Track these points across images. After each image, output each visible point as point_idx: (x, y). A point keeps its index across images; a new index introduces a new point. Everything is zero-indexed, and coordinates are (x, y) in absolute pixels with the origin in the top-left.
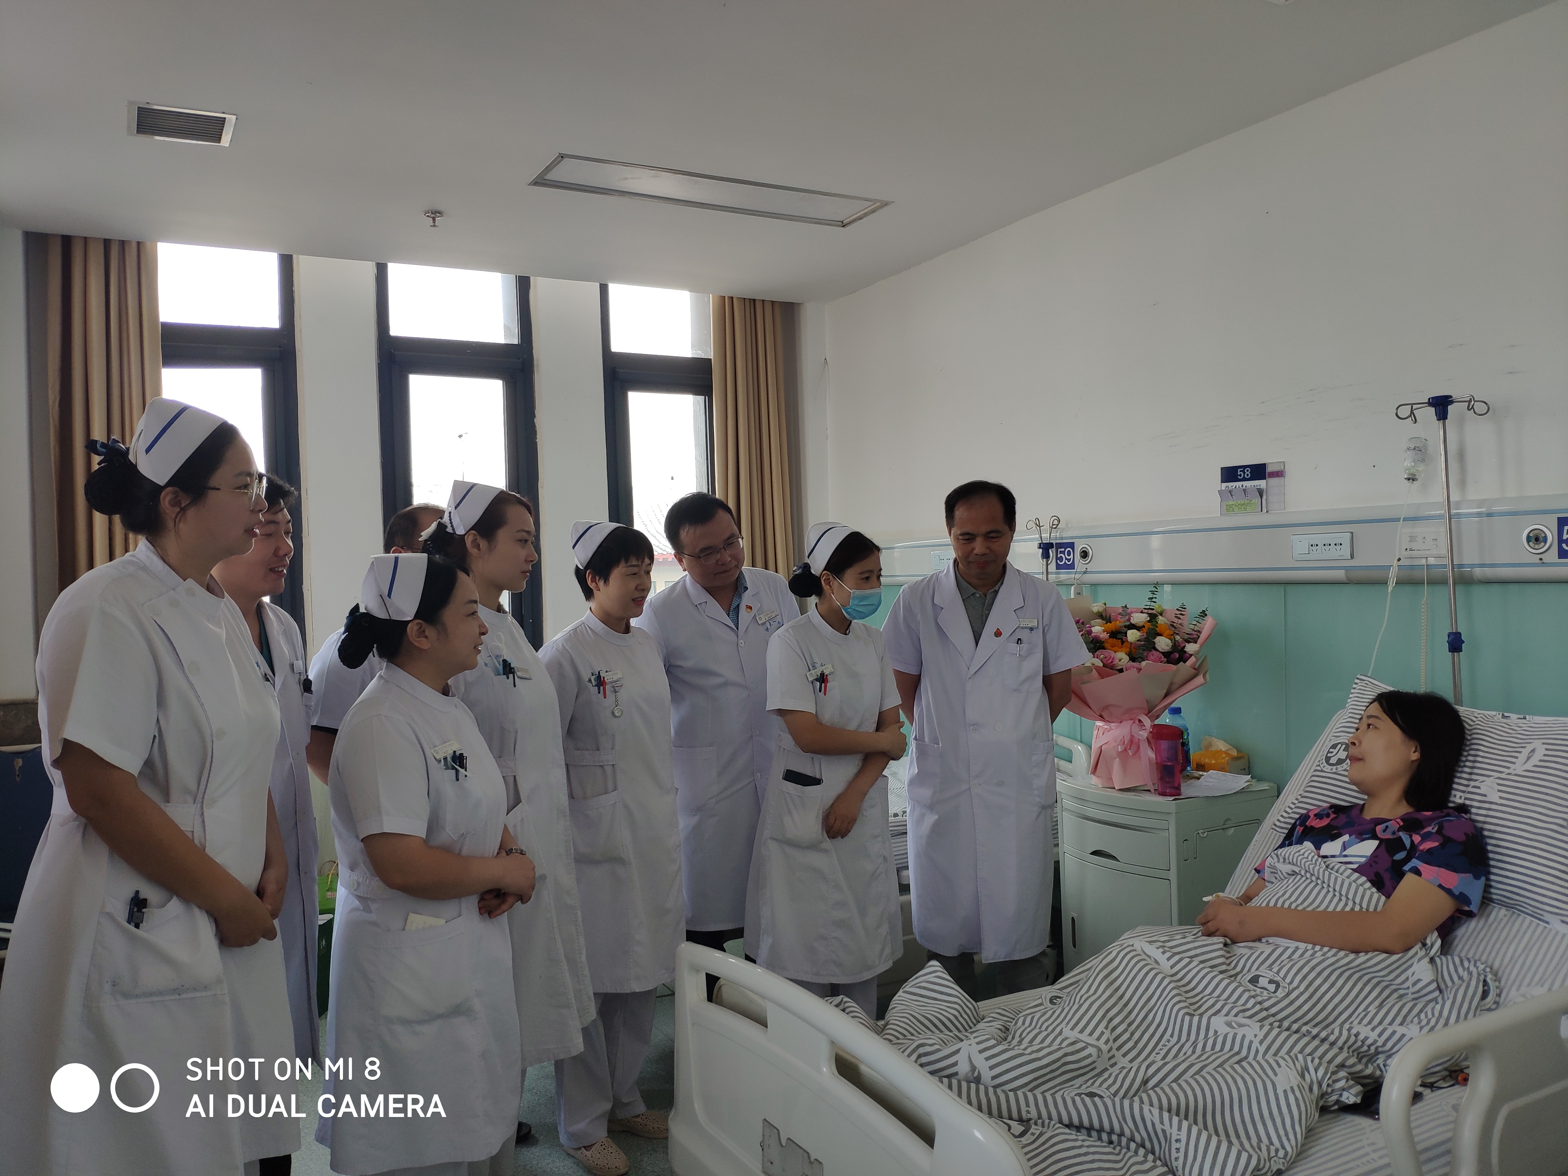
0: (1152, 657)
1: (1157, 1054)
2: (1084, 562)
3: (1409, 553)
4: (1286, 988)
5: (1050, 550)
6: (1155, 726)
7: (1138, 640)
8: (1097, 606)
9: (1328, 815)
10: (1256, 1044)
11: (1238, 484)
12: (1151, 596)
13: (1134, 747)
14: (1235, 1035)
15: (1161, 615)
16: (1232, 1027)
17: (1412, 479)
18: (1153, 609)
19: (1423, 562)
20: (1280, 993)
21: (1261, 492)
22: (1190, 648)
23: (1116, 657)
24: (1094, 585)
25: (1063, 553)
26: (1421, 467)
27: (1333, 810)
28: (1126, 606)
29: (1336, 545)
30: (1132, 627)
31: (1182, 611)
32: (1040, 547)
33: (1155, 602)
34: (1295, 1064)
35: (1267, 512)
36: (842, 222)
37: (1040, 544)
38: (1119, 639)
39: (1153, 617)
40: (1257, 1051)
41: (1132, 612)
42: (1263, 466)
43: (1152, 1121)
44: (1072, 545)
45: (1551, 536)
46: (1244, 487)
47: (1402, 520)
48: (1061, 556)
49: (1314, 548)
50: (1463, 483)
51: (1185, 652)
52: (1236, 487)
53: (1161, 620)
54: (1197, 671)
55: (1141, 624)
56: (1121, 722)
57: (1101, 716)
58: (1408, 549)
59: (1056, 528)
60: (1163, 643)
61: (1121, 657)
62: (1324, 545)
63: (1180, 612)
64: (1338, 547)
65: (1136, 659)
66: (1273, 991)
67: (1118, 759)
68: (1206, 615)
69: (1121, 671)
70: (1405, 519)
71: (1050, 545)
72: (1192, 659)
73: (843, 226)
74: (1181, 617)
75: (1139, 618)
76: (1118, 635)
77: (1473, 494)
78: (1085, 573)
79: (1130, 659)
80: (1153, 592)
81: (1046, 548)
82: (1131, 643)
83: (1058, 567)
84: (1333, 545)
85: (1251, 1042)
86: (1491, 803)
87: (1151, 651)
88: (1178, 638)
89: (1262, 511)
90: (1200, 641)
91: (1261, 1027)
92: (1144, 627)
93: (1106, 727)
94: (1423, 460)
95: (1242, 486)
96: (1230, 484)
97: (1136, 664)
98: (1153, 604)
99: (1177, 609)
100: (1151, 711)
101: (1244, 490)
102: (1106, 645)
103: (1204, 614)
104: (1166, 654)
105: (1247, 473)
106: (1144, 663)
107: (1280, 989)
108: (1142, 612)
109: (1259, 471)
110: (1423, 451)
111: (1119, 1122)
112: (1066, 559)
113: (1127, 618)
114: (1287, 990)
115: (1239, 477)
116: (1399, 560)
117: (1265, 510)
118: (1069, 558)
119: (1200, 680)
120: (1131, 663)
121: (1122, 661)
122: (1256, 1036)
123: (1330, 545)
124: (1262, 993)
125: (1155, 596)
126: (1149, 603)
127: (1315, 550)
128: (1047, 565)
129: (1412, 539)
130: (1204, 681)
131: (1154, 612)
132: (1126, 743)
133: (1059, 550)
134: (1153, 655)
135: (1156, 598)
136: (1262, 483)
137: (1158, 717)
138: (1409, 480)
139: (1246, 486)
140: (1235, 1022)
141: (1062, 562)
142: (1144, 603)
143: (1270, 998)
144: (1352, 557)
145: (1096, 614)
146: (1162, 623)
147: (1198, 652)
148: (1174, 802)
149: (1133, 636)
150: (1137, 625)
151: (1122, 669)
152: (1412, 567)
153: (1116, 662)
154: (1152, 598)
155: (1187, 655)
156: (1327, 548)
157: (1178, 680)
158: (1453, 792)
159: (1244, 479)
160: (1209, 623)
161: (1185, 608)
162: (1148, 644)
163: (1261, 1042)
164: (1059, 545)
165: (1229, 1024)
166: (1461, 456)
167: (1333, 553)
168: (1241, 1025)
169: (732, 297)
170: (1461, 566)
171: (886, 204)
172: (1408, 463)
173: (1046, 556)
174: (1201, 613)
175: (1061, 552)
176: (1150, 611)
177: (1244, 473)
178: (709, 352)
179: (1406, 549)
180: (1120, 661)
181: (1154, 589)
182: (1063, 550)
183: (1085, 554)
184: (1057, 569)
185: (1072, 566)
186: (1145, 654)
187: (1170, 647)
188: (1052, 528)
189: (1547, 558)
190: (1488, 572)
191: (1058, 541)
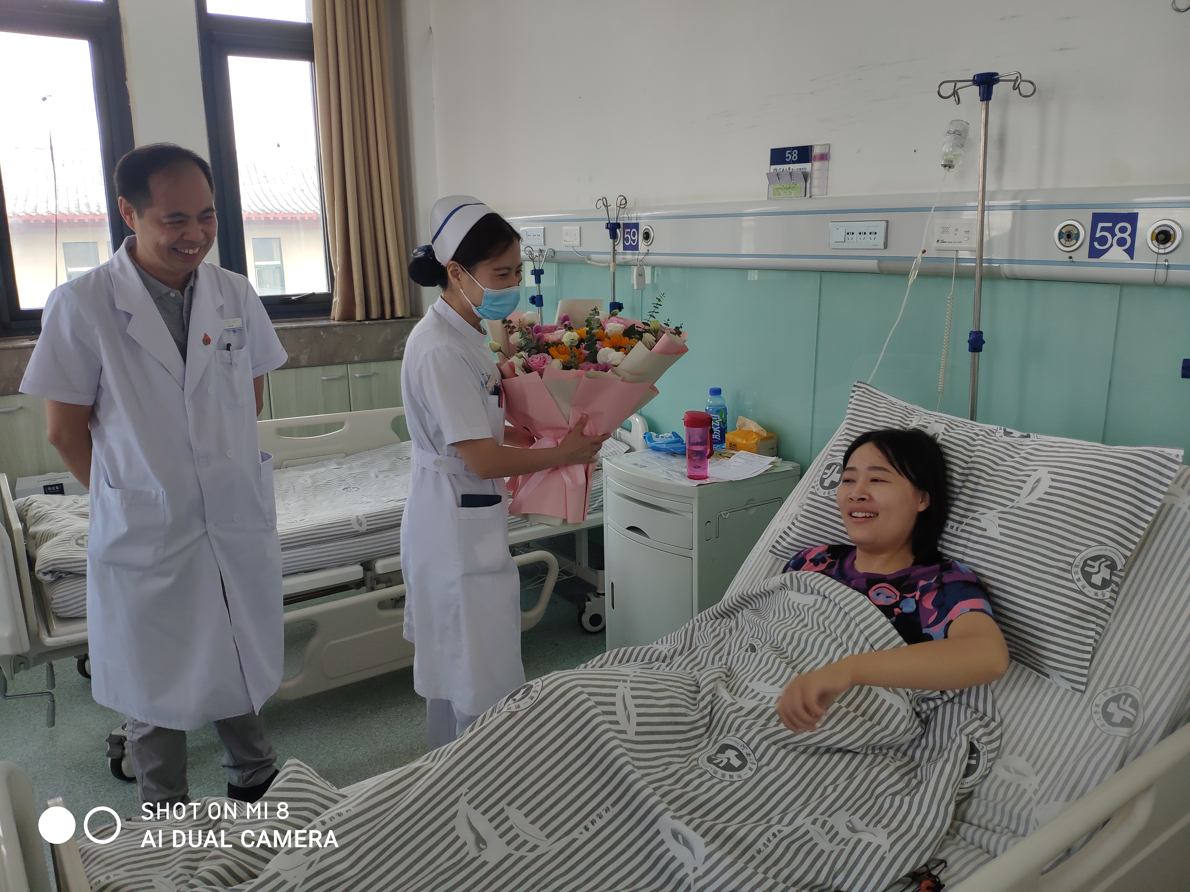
2: (646, 244)
3: (938, 244)
5: (618, 230)
11: (785, 167)
17: (949, 165)
19: (954, 255)
21: (805, 177)
24: (655, 267)
25: (629, 233)
29: (870, 233)
35: (810, 197)
37: (608, 224)
42: (809, 149)
44: (636, 226)
45: (1084, 234)
46: (791, 170)
47: (933, 209)
48: (627, 237)
49: (850, 236)
50: (1000, 172)
52: (784, 170)
58: (940, 241)
62: (861, 234)
64: (873, 236)
70: (937, 209)
71: (618, 225)
77: (1010, 184)
78: (648, 254)
81: (613, 228)
83: (625, 248)
84: (868, 233)
89: (805, 195)
94: (962, 146)
95: (789, 169)
96: (778, 167)
101: (791, 174)
105: (795, 155)
110: (963, 135)
115: (787, 159)
116: (924, 252)
117: (808, 195)
118: (633, 238)
123: (865, 233)
127: (851, 239)
128: (614, 246)
129: (945, 230)
133: (626, 230)
136: (806, 167)
139: (793, 169)
141: (627, 243)
144: (885, 247)
152: (940, 259)
156: (862, 236)
159: (792, 162)
164: (626, 226)
166: (1002, 142)
167: (868, 242)
170: (990, 261)
172: (946, 149)
173: (614, 236)
175: (627, 233)
177: (792, 155)
179: (938, 241)
182: (629, 230)
183: (647, 236)
184: (623, 250)
185: (636, 248)
188: (620, 207)
189: (1076, 257)
190: (1018, 269)
191: (625, 222)
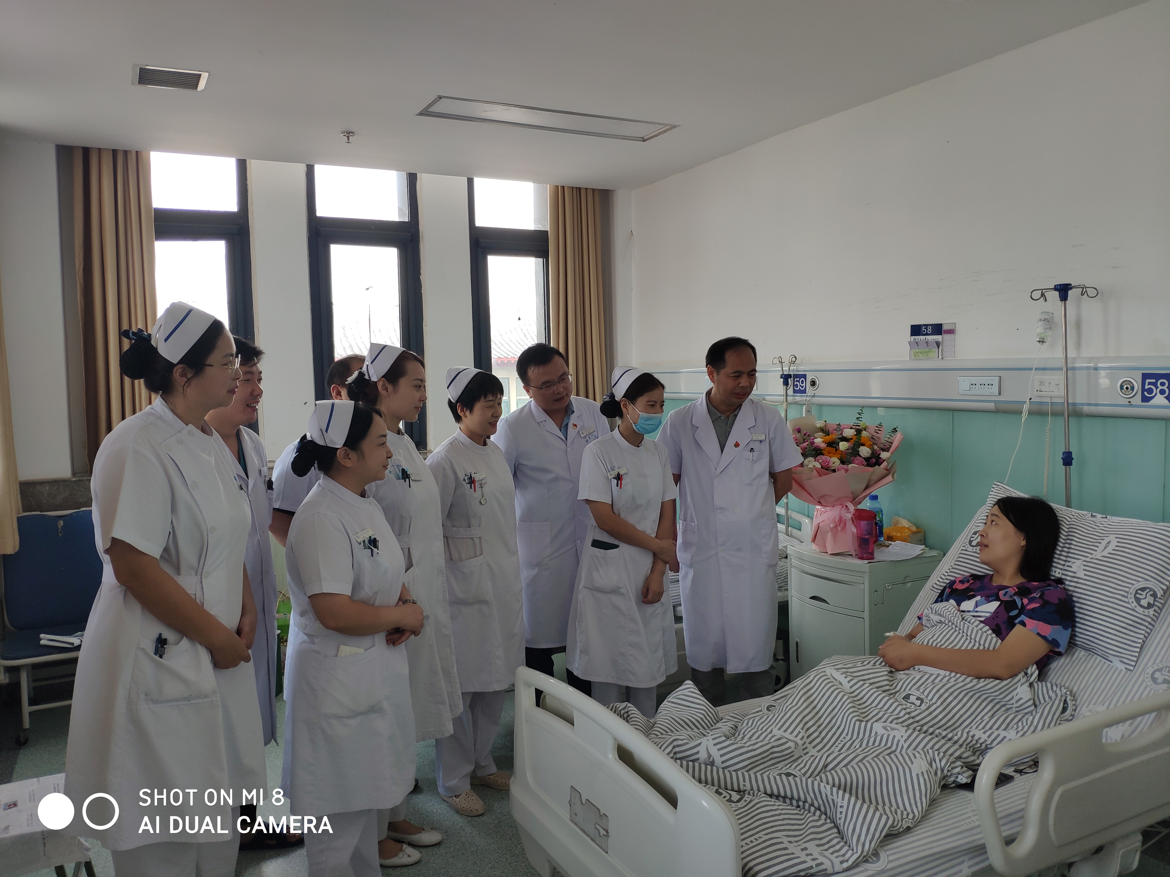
0: (856, 461)
1: (836, 747)
2: (813, 389)
3: (1038, 393)
4: (928, 703)
5: (789, 379)
6: (857, 510)
7: (847, 449)
8: (820, 423)
9: (968, 581)
10: (902, 742)
11: (922, 338)
12: (858, 416)
13: (842, 525)
14: (889, 735)
15: (865, 430)
16: (888, 730)
17: (1042, 341)
18: (859, 426)
19: (1048, 400)
20: (923, 707)
21: (938, 344)
22: (884, 455)
23: (831, 461)
24: (820, 406)
25: (798, 381)
26: (1049, 333)
27: (972, 578)
28: (839, 424)
29: (988, 385)
30: (844, 439)
31: (879, 428)
32: (781, 378)
33: (861, 421)
34: (926, 757)
35: (942, 358)
36: (643, 138)
37: (782, 375)
38: (834, 447)
39: (859, 432)
40: (902, 747)
41: (844, 428)
42: (940, 326)
43: (826, 793)
44: (804, 376)
45: (1137, 386)
47: (1034, 369)
48: (797, 384)
49: (974, 386)
50: (1078, 345)
51: (880, 458)
52: (921, 340)
53: (864, 433)
54: (888, 471)
55: (850, 437)
56: (833, 507)
57: (819, 502)
58: (1039, 391)
59: (793, 363)
60: (865, 451)
61: (835, 461)
62: (981, 385)
63: (878, 429)
64: (990, 386)
65: (845, 462)
66: (918, 705)
67: (830, 533)
68: (897, 431)
69: (834, 471)
70: (1036, 369)
71: (789, 376)
72: (885, 464)
73: (644, 141)
74: (879, 432)
75: (849, 433)
76: (832, 445)
77: (1085, 354)
78: (813, 396)
79: (841, 463)
80: (859, 414)
81: (786, 378)
82: (842, 451)
83: (795, 391)
84: (986, 385)
85: (899, 741)
86: (1078, 578)
87: (856, 457)
88: (876, 447)
89: (938, 357)
90: (891, 450)
91: (906, 731)
92: (852, 439)
93: (823, 510)
94: (1050, 328)
95: (925, 339)
96: (917, 337)
97: (845, 466)
98: (859, 422)
99: (876, 426)
100: (855, 499)
101: (927, 342)
102: (824, 452)
103: (895, 430)
104: (867, 459)
105: (929, 330)
106: (850, 466)
107: (923, 705)
108: (851, 428)
109: (938, 329)
110: (1050, 321)
111: (804, 793)
112: (800, 386)
113: (840, 432)
114: (928, 705)
115: (923, 332)
116: (1030, 399)
117: (940, 357)
118: (802, 385)
119: (889, 478)
120: (841, 465)
121: (835, 464)
122: (902, 736)
123: (984, 385)
124: (911, 706)
125: (861, 416)
126: (856, 422)
127: (974, 388)
128: (787, 390)
129: (1042, 383)
130: (892, 479)
131: (860, 428)
132: (836, 522)
133: (796, 379)
134: (857, 460)
135: (861, 418)
136: (939, 338)
137: (860, 503)
138: (1040, 342)
139: (928, 339)
140: (889, 727)
141: (797, 388)
142: (852, 421)
143: (916, 710)
144: (1000, 394)
145: (819, 428)
146: (866, 436)
147: (889, 458)
148: (868, 564)
149: (843, 446)
150: (847, 437)
151: (835, 469)
152: (1041, 403)
153: (831, 464)
154: (859, 418)
155: (882, 460)
157: (875, 478)
158: (1053, 569)
159: (927, 334)
160: (898, 437)
161: (882, 426)
162: (854, 452)
163: (905, 741)
164: (796, 376)
165: (885, 728)
166: (1078, 325)
167: (987, 390)
168: (893, 729)
169: (564, 186)
170: (1074, 404)
171: (675, 127)
172: (1040, 330)
173: (786, 383)
174: (893, 429)
175: (797, 381)
176: (857, 427)
177: (927, 330)
178: (546, 226)
179: (1037, 390)
180: (834, 463)
181: (860, 412)
182: (798, 379)
183: (813, 383)
184: (794, 393)
185: (804, 391)
186: (852, 459)
187: (870, 454)
188: (791, 363)
189: (1134, 401)
190: (1093, 409)
191: (795, 373)
